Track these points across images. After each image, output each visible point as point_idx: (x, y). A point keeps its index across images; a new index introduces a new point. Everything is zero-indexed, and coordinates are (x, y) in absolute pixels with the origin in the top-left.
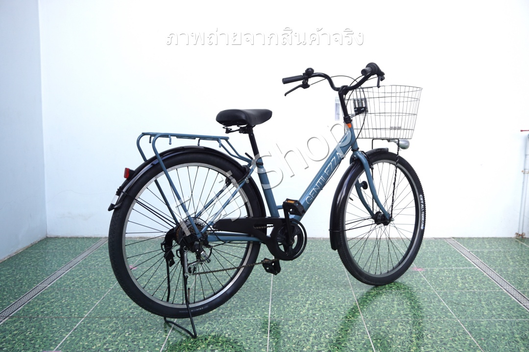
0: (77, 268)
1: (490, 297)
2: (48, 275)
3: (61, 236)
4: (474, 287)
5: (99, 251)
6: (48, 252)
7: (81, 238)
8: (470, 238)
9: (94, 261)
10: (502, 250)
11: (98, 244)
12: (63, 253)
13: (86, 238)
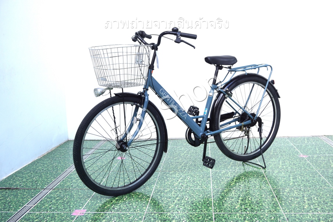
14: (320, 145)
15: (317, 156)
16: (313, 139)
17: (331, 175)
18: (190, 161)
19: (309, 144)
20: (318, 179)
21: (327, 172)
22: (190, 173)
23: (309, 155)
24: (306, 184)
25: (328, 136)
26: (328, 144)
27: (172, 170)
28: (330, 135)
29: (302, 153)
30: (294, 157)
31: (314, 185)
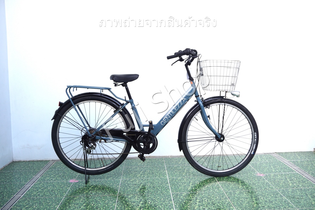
0: (39, 182)
1: (312, 192)
2: (20, 188)
3: (22, 161)
4: (300, 186)
5: (50, 170)
6: (16, 172)
7: (36, 161)
8: (286, 153)
9: (48, 177)
10: (309, 160)
11: (49, 165)
12: (26, 172)
13: (39, 161)
14: (274, 163)
15: (274, 175)
16: (265, 156)
17: (292, 195)
18: (148, 182)
19: (263, 162)
20: (280, 199)
21: (288, 191)
22: (150, 196)
23: (266, 174)
24: (269, 205)
25: (279, 153)
26: (281, 162)
27: (131, 193)
28: (281, 153)
29: (258, 171)
30: (252, 176)
31: (278, 207)
